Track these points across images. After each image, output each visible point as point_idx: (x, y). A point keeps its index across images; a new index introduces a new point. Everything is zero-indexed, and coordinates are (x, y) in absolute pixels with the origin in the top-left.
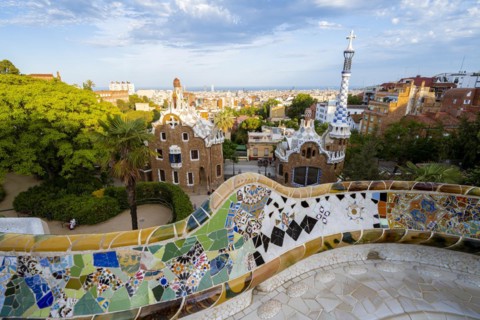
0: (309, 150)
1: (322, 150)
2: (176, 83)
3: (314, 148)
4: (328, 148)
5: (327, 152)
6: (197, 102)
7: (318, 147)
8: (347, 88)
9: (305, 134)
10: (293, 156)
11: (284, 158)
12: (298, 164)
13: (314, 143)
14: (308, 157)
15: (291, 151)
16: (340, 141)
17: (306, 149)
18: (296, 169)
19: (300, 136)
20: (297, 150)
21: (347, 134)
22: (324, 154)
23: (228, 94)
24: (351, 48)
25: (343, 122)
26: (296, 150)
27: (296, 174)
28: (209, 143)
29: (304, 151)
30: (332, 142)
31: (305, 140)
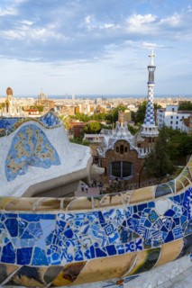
0: (122, 147)
1: (133, 147)
2: (9, 91)
3: (125, 145)
4: (139, 145)
5: (137, 149)
6: (55, 109)
7: (129, 144)
8: (152, 96)
9: (119, 134)
10: (109, 152)
11: (102, 154)
12: (113, 159)
13: (125, 141)
14: (122, 153)
15: (107, 148)
16: (150, 139)
17: (119, 146)
18: (113, 163)
19: (115, 136)
20: (112, 147)
21: (156, 133)
22: (135, 151)
23: (87, 101)
24: (153, 64)
25: (152, 123)
26: (110, 147)
27: (113, 168)
29: (117, 148)
30: (143, 140)
31: (117, 138)
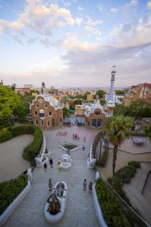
0: (98, 112)
1: (103, 112)
2: (43, 84)
3: (100, 111)
4: (105, 111)
9: (96, 105)
10: (91, 114)
11: (88, 115)
12: (93, 118)
13: (99, 109)
14: (97, 115)
16: (111, 109)
17: (96, 111)
18: (93, 120)
19: (94, 106)
20: (93, 112)
21: (114, 105)
22: (104, 114)
24: (114, 70)
25: (112, 101)
27: (93, 122)
28: (56, 109)
30: (107, 109)
31: (95, 108)
